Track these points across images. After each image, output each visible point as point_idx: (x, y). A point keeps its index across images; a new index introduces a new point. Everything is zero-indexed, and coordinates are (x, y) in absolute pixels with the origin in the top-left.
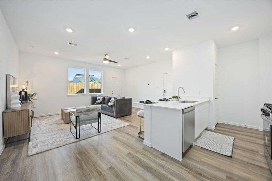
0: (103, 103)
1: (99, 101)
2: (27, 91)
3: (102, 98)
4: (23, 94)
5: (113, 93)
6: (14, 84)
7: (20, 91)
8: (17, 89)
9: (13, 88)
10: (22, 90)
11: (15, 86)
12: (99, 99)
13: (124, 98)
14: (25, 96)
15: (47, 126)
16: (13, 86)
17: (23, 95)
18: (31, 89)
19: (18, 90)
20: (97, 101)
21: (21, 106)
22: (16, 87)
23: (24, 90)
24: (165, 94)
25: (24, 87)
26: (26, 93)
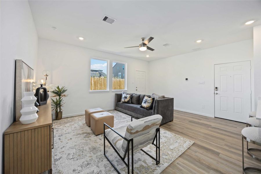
0: (130, 102)
1: (126, 100)
2: (46, 87)
3: (129, 95)
4: (41, 91)
5: (137, 89)
6: (29, 77)
7: (37, 87)
8: (34, 84)
9: (27, 84)
10: (40, 86)
11: (31, 81)
12: (126, 98)
13: (164, 97)
14: (43, 94)
15: (71, 139)
16: (29, 81)
17: (42, 93)
18: (50, 85)
19: (35, 86)
20: (123, 100)
21: (37, 116)
22: (33, 83)
23: (43, 86)
24: (216, 92)
25: (42, 82)
26: (45, 90)
